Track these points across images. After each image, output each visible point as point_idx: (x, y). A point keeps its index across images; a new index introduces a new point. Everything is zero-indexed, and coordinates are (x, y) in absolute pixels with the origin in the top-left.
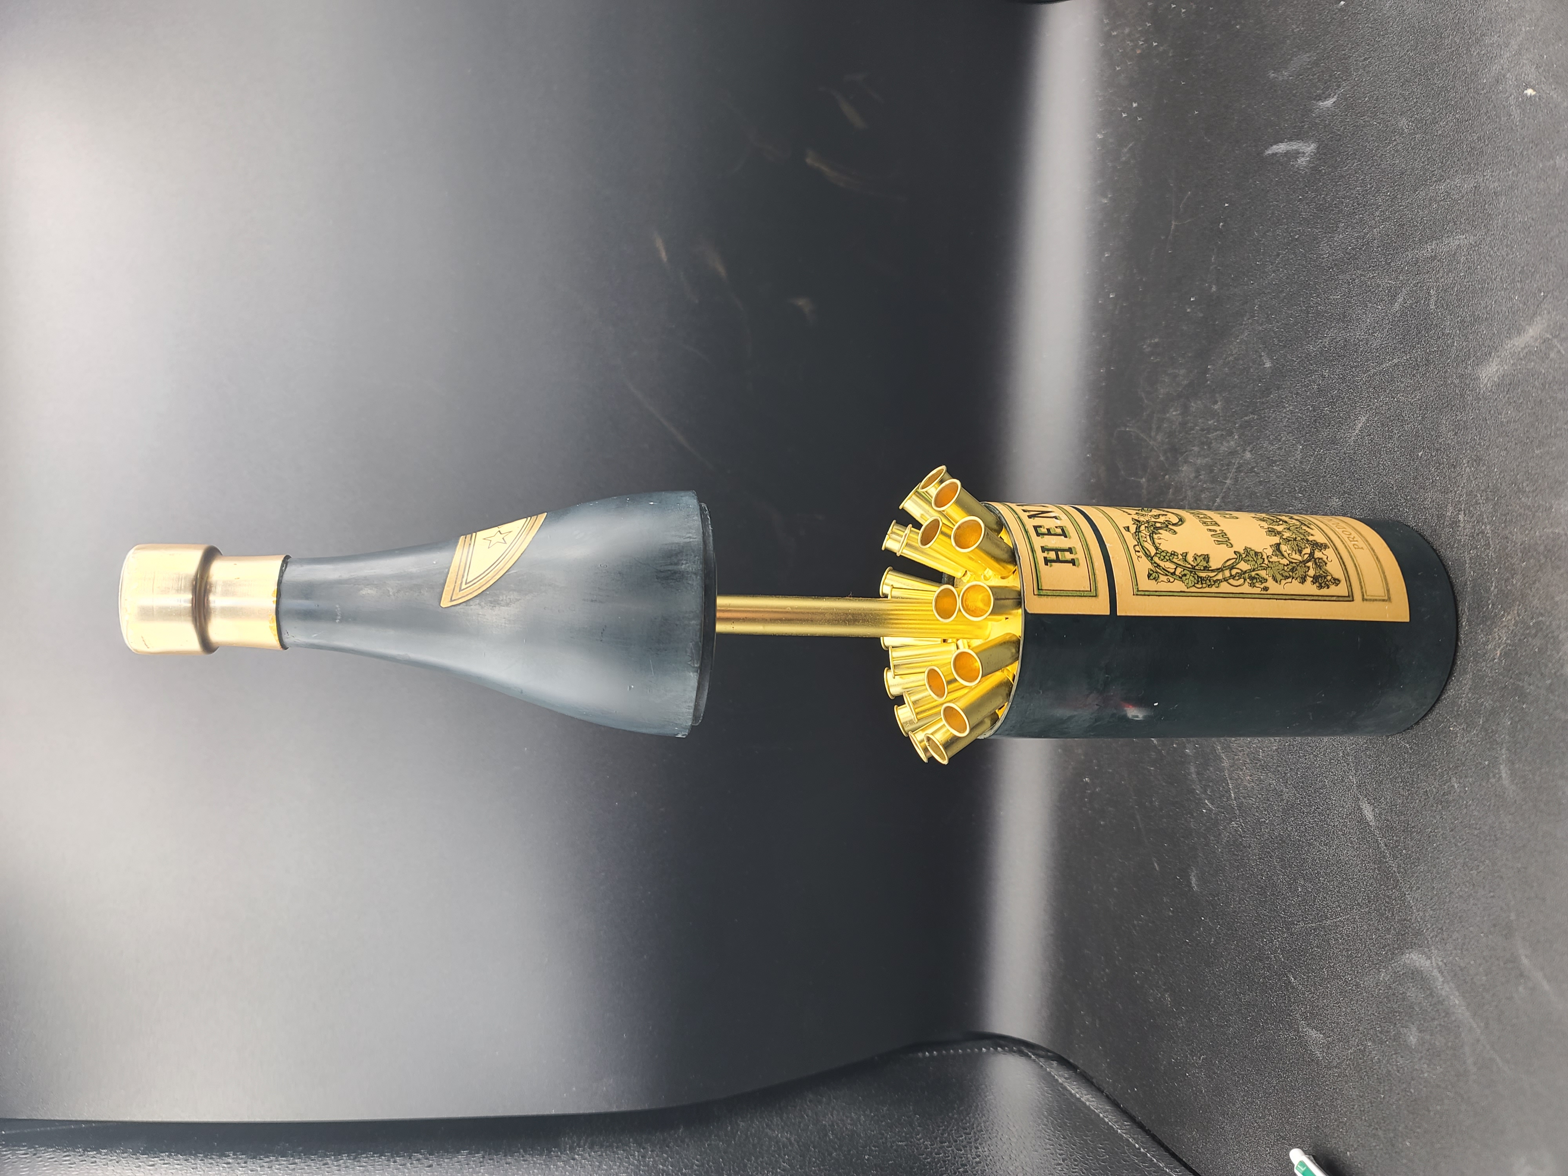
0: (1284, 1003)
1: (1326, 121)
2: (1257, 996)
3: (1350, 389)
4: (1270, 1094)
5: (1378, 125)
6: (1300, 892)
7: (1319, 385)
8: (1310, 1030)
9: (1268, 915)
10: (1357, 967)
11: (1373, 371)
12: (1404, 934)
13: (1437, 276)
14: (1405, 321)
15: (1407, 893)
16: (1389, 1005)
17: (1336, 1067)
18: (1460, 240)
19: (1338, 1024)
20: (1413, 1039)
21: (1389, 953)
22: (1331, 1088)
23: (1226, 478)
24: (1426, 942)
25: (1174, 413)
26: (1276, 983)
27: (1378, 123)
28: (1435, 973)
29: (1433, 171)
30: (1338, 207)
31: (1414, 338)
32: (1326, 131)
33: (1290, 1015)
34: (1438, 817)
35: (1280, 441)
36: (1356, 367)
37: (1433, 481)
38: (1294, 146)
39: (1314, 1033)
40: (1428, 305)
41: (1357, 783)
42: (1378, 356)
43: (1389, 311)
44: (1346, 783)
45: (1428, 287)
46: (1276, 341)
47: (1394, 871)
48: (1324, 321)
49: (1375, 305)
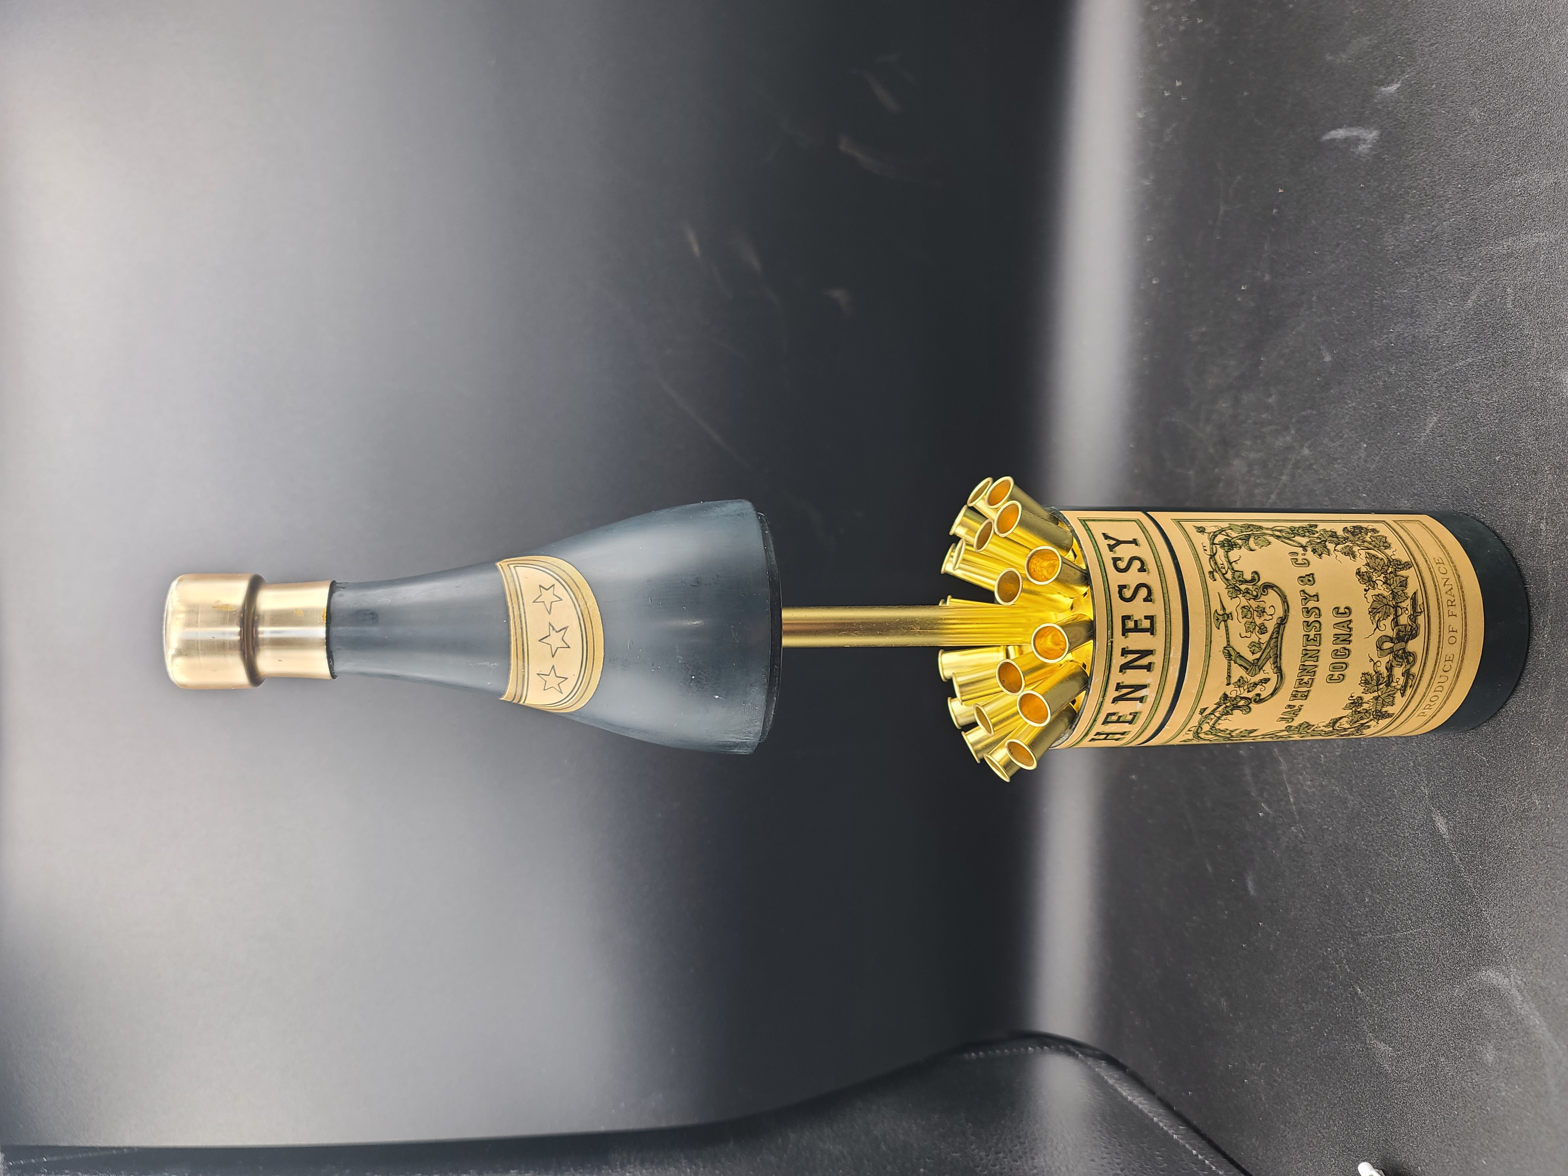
0: (1351, 1014)
1: (1389, 107)
2: (1320, 1005)
3: (1420, 387)
4: (1335, 1104)
5: (1447, 114)
6: (1368, 902)
7: (1385, 381)
8: (1378, 1043)
9: (1332, 924)
10: (1429, 982)
11: (1443, 371)
12: (1481, 950)
13: (1514, 274)
14: (1479, 319)
15: (1483, 909)
16: (1463, 1021)
17: (1406, 1081)
18: (1540, 237)
19: (1408, 1037)
20: (1489, 1057)
21: (1464, 969)
22: (1400, 1102)
23: (1282, 474)
24: (1504, 960)
25: (1224, 405)
26: (1342, 994)
27: (1447, 112)
28: (1514, 991)
29: (1508, 165)
30: (1404, 198)
31: (1490, 338)
32: (1389, 118)
33: (1357, 1026)
34: (1518, 834)
35: (1341, 437)
36: (1425, 365)
37: (1512, 487)
38: (1355, 132)
39: (1382, 1046)
40: (1505, 304)
41: (1429, 794)
42: (1450, 354)
43: (1461, 308)
44: (1417, 793)
45: (1505, 285)
46: (1337, 335)
47: (1470, 886)
48: (1390, 315)
49: (1446, 301)
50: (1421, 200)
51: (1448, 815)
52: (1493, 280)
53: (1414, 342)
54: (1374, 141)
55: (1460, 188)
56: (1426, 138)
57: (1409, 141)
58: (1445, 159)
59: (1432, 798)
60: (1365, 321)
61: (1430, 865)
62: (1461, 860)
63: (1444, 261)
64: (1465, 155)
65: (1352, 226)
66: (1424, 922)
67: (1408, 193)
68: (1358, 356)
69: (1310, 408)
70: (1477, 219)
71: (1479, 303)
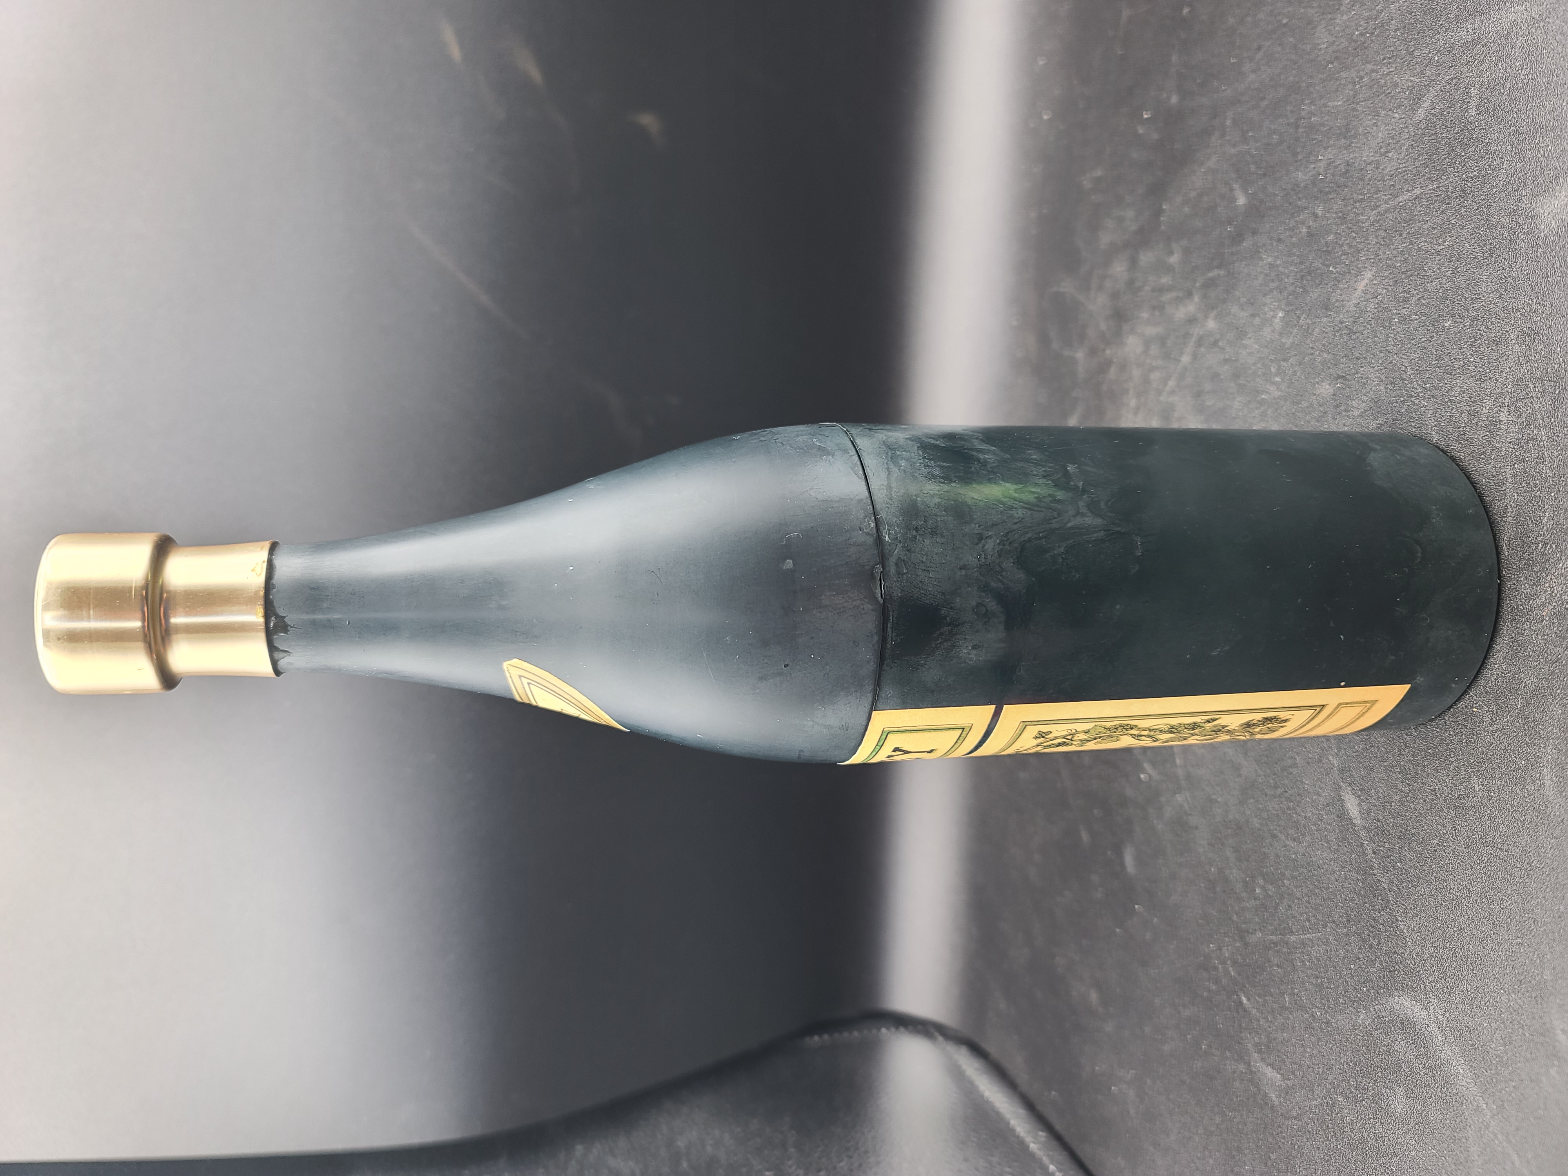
0: (1233, 1026)
2: (1200, 1012)
3: (1352, 232)
4: (1212, 1132)
6: (1259, 894)
8: (1264, 1067)
9: (1216, 916)
10: (1328, 1001)
11: (1384, 207)
12: (1394, 971)
13: (1481, 68)
14: (1432, 135)
15: (1400, 919)
16: (1368, 1056)
17: (1296, 1118)
19: (1300, 1066)
20: (1399, 1106)
21: (1372, 991)
22: (1288, 1142)
23: (1182, 354)
24: (1422, 986)
25: (1119, 268)
26: (1224, 1001)
28: (1433, 1027)
31: (1445, 159)
33: (1240, 1043)
34: (1449, 826)
35: (1253, 305)
36: (1360, 201)
37: (1464, 363)
39: (1270, 1072)
40: (1467, 111)
41: (1338, 766)
42: (1393, 185)
43: (1409, 121)
44: (1323, 764)
45: (1468, 84)
46: (1253, 168)
47: (1384, 887)
48: (1320, 138)
49: (1390, 113)
51: (1362, 793)
52: (1452, 79)
53: (1347, 171)
59: (1342, 771)
60: (1289, 148)
61: (1336, 856)
62: (1374, 853)
63: (1389, 58)
65: (1277, 21)
66: (1325, 926)
68: (1278, 195)
69: (1217, 268)
71: (1432, 111)
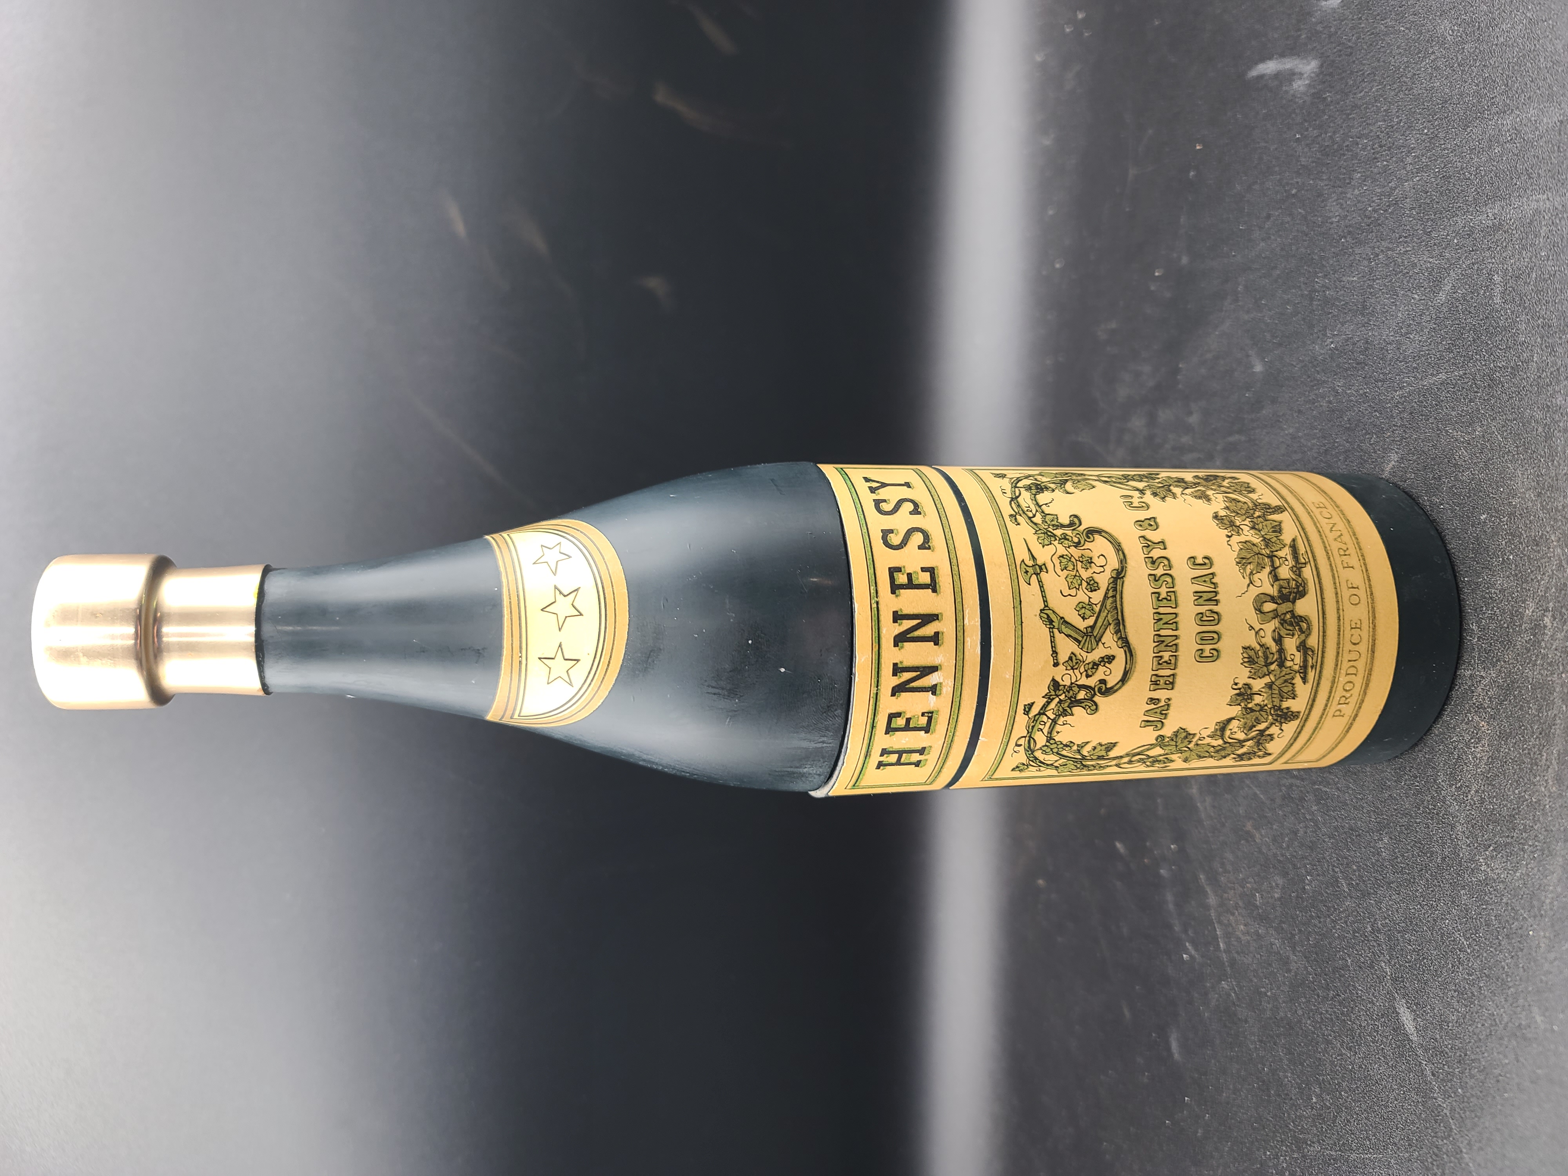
1: (1331, 27)
3: (1375, 411)
5: (1407, 31)
7: (1330, 402)
9: (1272, 1122)
11: (1408, 388)
13: (1505, 255)
14: (1455, 320)
15: (1465, 1150)
18: (1539, 202)
25: (1137, 423)
27: (1407, 28)
30: (1352, 151)
31: (1470, 346)
32: (1332, 42)
36: (1382, 381)
38: (1288, 64)
40: (1491, 298)
41: (1392, 975)
42: (1415, 368)
43: (1430, 303)
44: (1376, 970)
45: (1491, 270)
46: (1268, 336)
47: (1446, 1114)
48: (1335, 312)
49: (1409, 293)
50: (1374, 153)
51: (1417, 1007)
52: (1473, 264)
53: (1367, 349)
54: (1313, 75)
55: (1426, 134)
56: (1379, 66)
57: (1357, 72)
58: (1405, 94)
59: (1395, 980)
60: (1304, 319)
61: (1394, 1072)
62: (1433, 1075)
63: (1405, 237)
64: (1433, 87)
65: (1286, 191)
66: (1386, 1148)
67: (1357, 144)
68: (1295, 366)
69: (1238, 433)
70: (1450, 177)
71: (1454, 295)
